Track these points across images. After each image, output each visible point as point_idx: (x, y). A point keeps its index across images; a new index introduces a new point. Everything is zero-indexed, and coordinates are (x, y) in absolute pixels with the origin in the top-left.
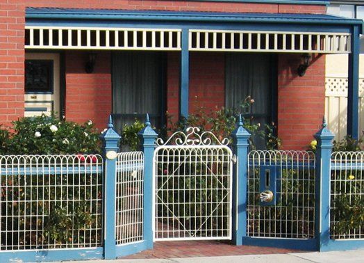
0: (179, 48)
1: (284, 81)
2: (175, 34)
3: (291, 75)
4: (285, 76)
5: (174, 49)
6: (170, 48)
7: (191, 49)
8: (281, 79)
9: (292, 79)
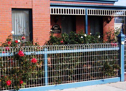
0: (85, 14)
1: (104, 25)
2: (84, 10)
3: (106, 23)
4: (104, 23)
5: (84, 15)
6: (83, 14)
7: (88, 15)
8: (104, 24)
9: (107, 24)
